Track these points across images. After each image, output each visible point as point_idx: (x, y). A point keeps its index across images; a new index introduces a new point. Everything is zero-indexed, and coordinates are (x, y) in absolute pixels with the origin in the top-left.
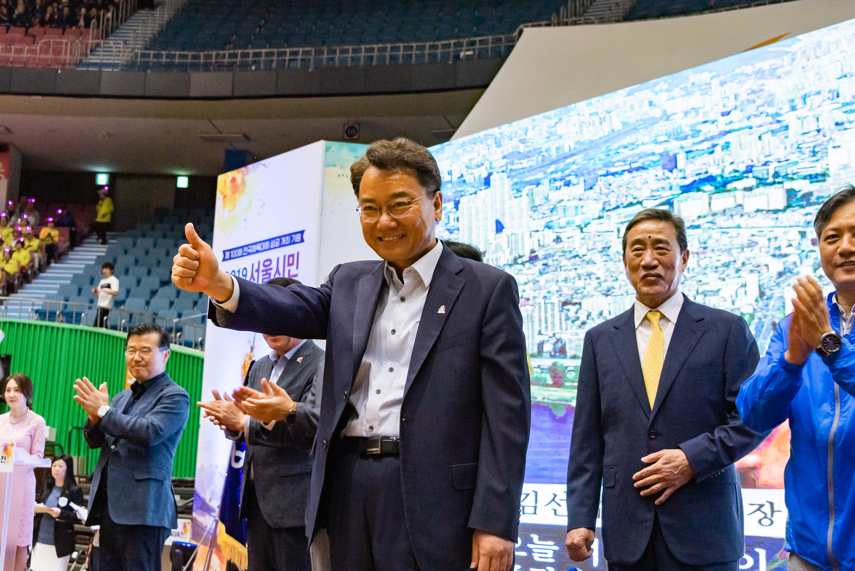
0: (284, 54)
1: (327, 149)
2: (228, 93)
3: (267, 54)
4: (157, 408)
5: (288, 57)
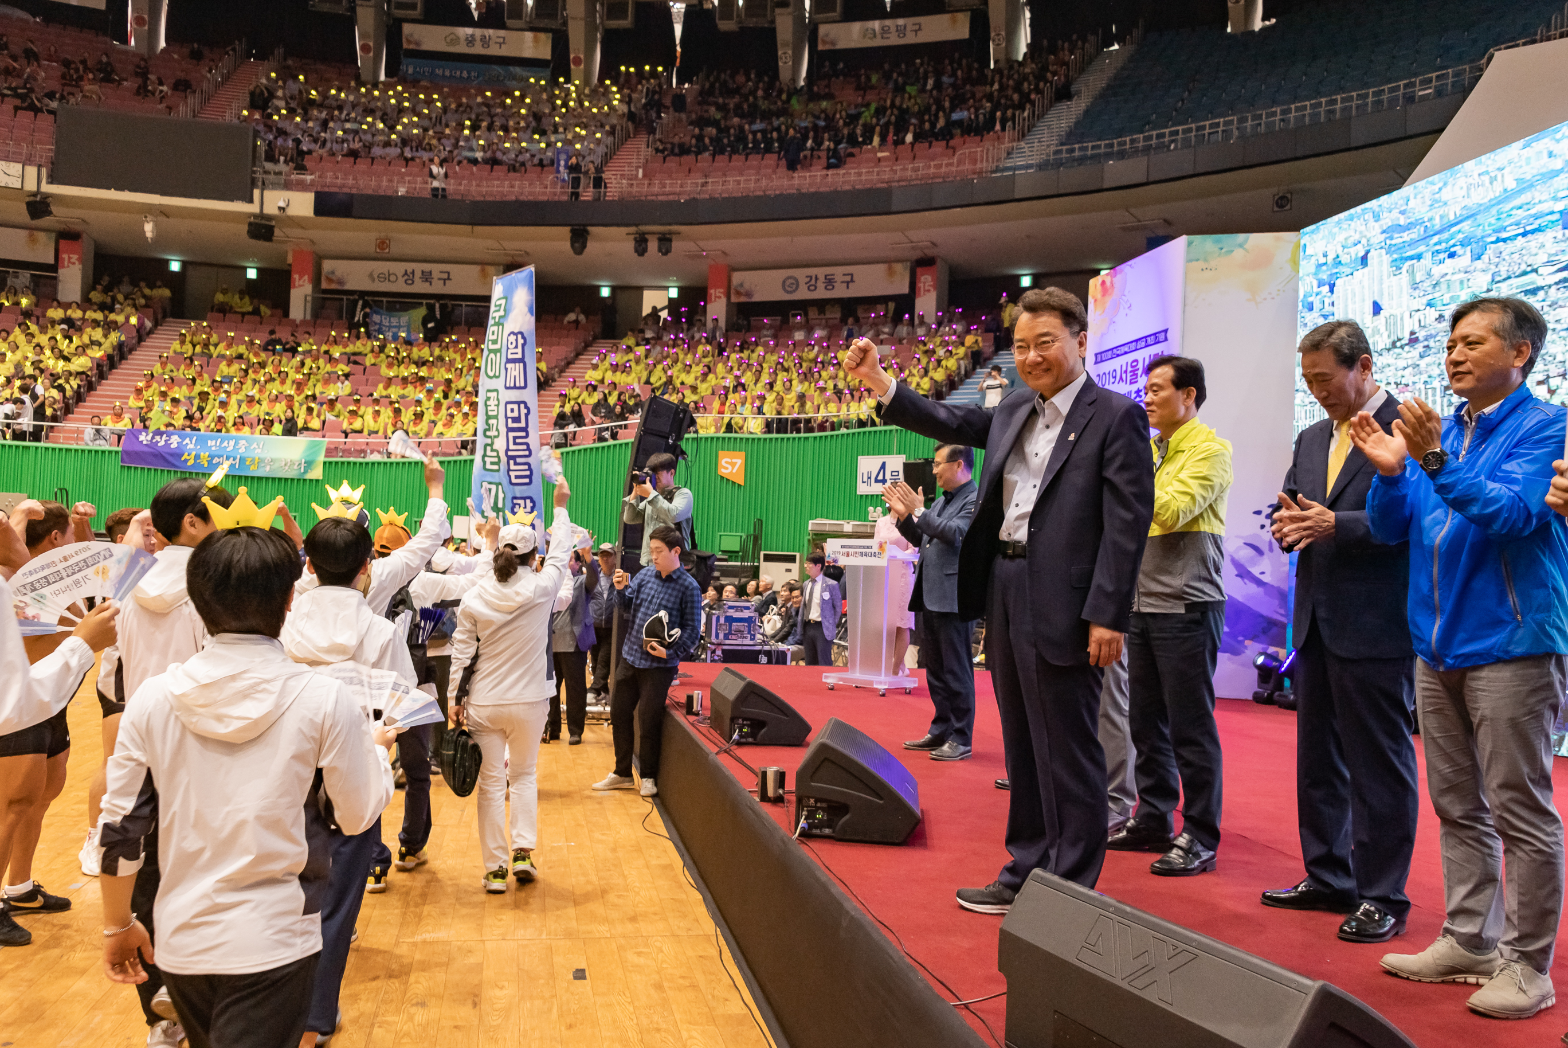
0: (1203, 128)
1: (1190, 244)
2: (1143, 179)
3: (1185, 131)
4: (962, 513)
5: (1207, 131)
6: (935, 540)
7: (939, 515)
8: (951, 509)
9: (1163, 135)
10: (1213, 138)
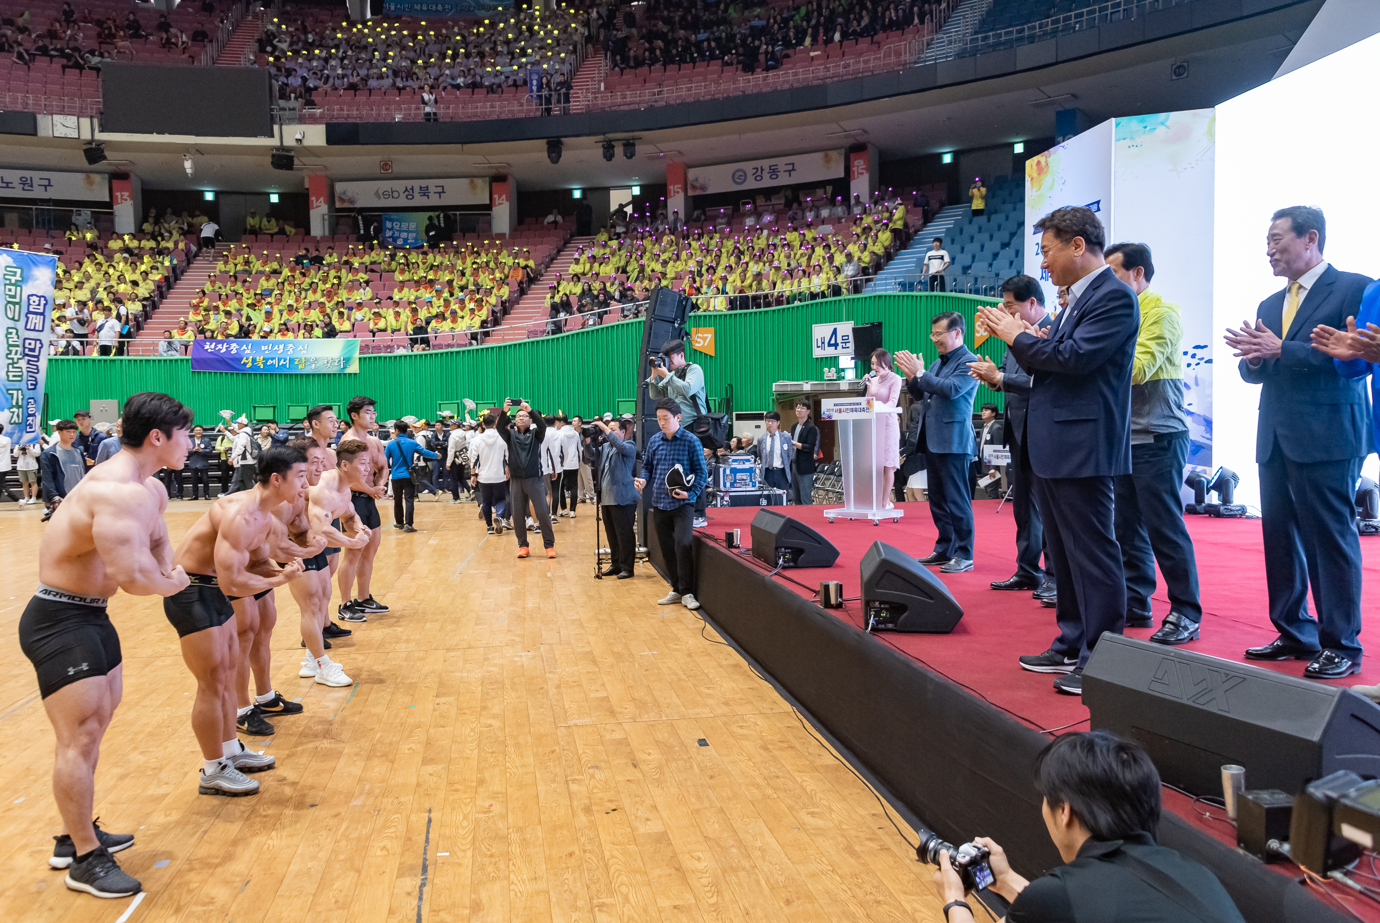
1: (1117, 125)
2: (1053, 60)
4: (957, 372)
5: (1110, 11)
6: (935, 396)
7: (937, 375)
8: (946, 370)
9: (1069, 18)
10: (1115, 16)
